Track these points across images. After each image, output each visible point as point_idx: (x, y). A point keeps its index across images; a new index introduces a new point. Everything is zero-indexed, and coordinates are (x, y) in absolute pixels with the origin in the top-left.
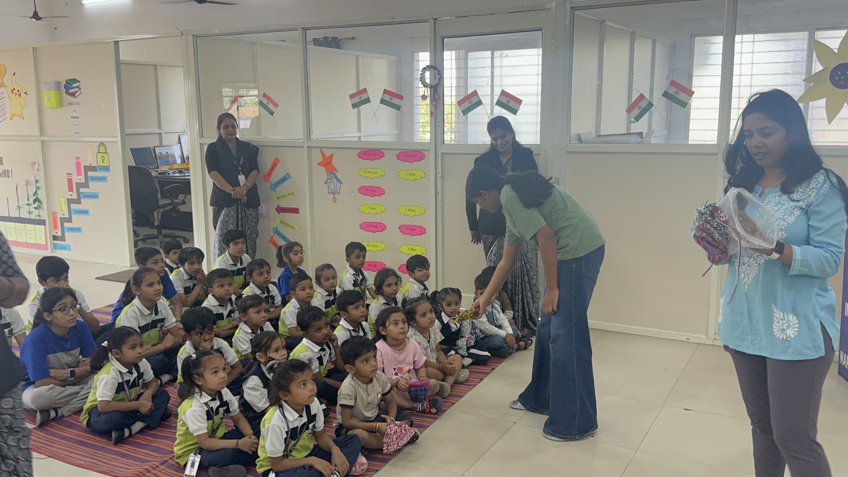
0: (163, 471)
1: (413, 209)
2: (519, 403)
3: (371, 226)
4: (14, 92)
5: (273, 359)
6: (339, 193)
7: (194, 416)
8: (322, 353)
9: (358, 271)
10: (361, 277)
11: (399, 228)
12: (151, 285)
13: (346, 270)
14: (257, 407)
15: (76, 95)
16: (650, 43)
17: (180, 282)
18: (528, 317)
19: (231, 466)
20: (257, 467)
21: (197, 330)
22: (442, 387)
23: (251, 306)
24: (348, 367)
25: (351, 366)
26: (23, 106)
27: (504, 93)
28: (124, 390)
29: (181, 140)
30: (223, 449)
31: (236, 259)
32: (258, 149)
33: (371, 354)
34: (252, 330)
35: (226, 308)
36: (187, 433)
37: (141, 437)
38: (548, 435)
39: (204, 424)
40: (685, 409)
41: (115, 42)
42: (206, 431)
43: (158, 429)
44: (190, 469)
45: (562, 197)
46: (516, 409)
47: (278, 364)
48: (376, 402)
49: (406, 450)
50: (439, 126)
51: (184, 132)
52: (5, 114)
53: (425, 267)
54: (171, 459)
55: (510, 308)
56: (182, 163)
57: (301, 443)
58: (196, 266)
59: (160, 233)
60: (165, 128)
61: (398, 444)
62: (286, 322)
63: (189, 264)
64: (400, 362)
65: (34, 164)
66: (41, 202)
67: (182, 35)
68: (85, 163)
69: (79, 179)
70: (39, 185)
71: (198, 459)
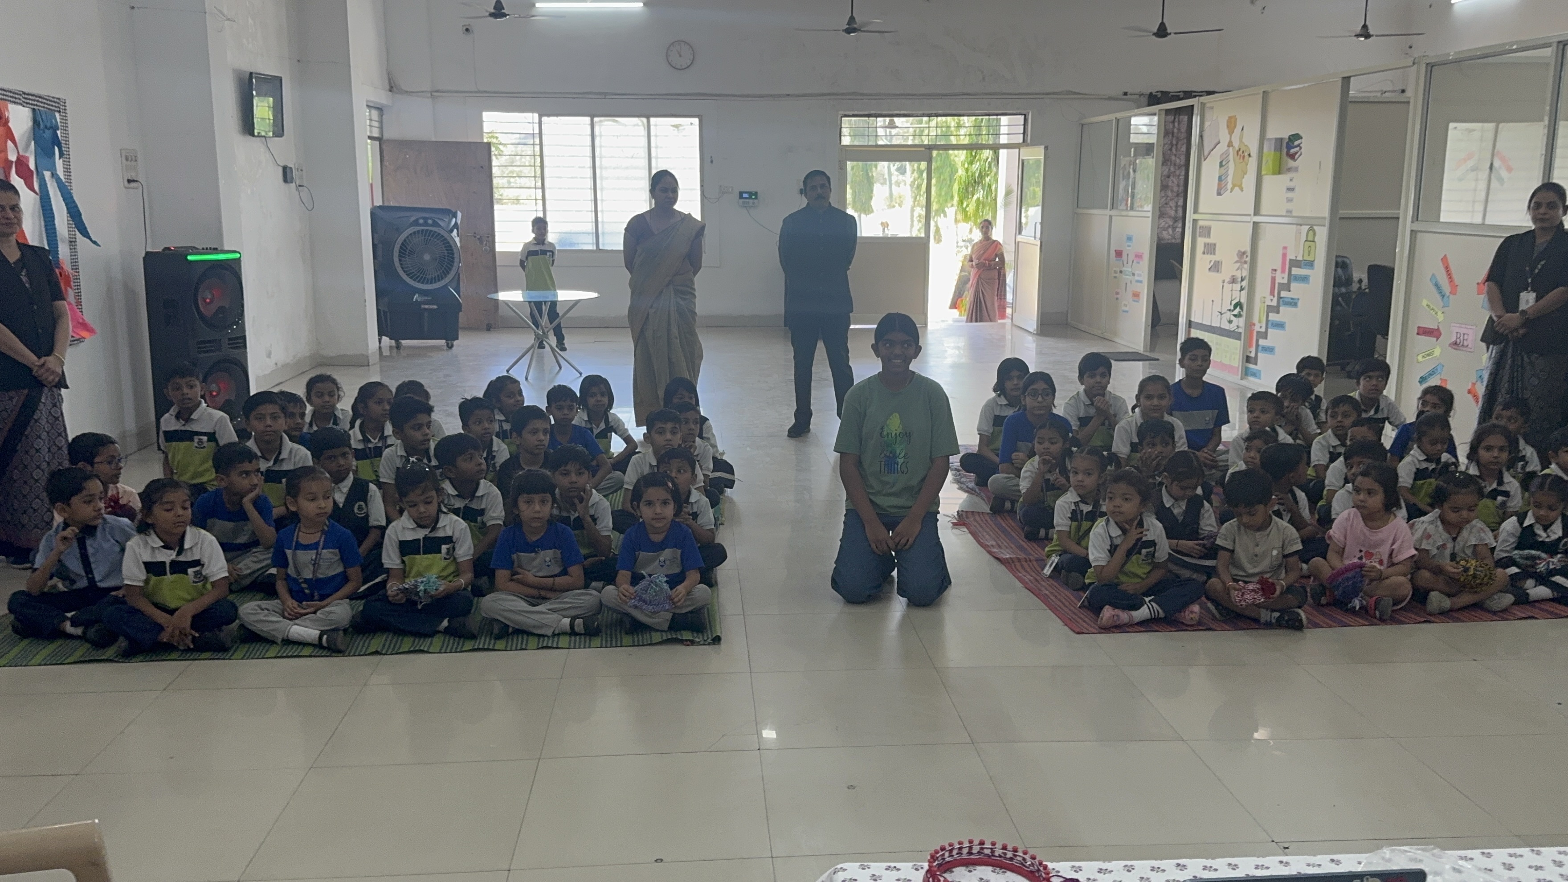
4: (1239, 153)
15: (1296, 157)
26: (1244, 174)
41: (1344, 78)
48: (1268, 559)
52: (1227, 184)
64: (1373, 545)
65: (1242, 254)
66: (1241, 308)
67: (1414, 63)
68: (1291, 256)
69: (1282, 278)
70: (1244, 283)
71: (1056, 560)
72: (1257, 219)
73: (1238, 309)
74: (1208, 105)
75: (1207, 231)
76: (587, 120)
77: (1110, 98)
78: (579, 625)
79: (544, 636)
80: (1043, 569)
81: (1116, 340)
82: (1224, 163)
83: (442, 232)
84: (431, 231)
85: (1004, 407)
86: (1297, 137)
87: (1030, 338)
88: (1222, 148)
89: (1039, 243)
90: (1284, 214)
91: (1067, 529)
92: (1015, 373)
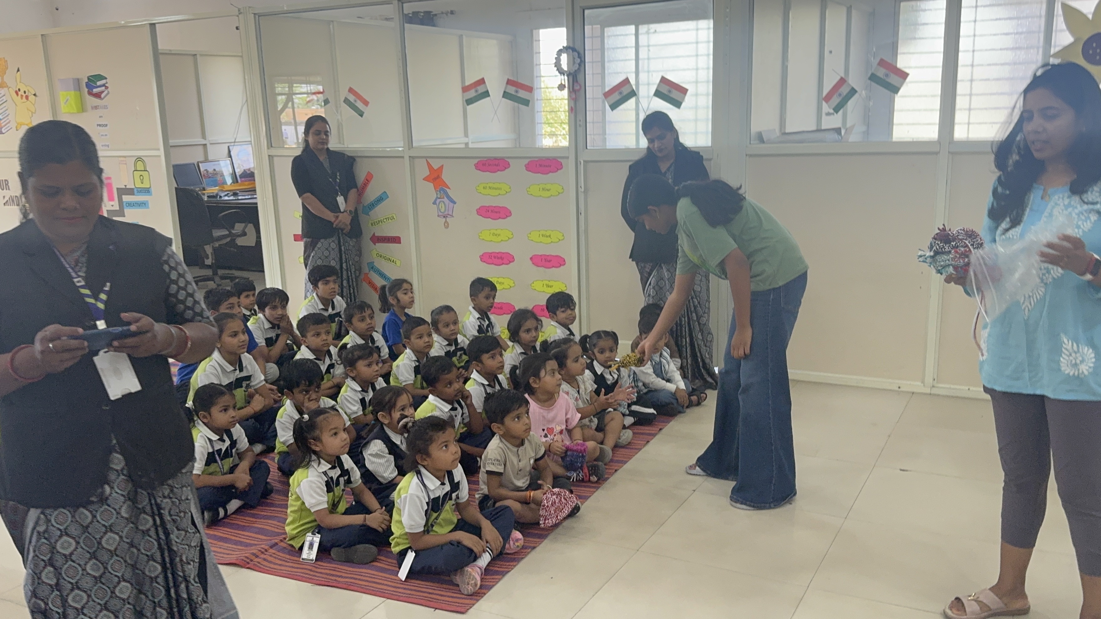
0: (274, 555)
1: (548, 234)
2: (697, 468)
3: (495, 257)
4: (20, 93)
5: (406, 417)
6: (452, 216)
7: (311, 487)
8: (453, 413)
9: (484, 314)
10: (487, 322)
11: (531, 259)
12: (235, 334)
13: (468, 313)
14: (383, 477)
15: (103, 96)
16: (844, 11)
17: (260, 332)
18: (701, 365)
19: (358, 546)
20: (392, 545)
21: (302, 387)
22: (602, 450)
23: (360, 358)
24: (495, 427)
25: (499, 425)
26: (32, 112)
27: (664, 80)
28: (216, 462)
29: (232, 153)
30: (348, 526)
31: (327, 302)
32: (355, 160)
33: (522, 410)
34: (361, 387)
35: (324, 362)
36: (303, 509)
37: (241, 517)
38: (736, 502)
39: (324, 497)
40: (901, 470)
41: (151, 24)
42: (326, 506)
43: (258, 507)
44: (308, 552)
45: (756, 213)
46: (694, 475)
47: (413, 423)
48: (528, 469)
49: (565, 523)
50: (580, 126)
51: (235, 142)
52: (9, 122)
53: (569, 307)
54: (281, 541)
55: (678, 356)
56: (233, 182)
57: (444, 515)
58: (279, 312)
59: (215, 273)
60: (211, 137)
61: (557, 517)
62: (401, 378)
63: (270, 308)
64: (549, 422)
67: (239, 13)
68: (118, 185)
69: (111, 206)
86: (99, 77)
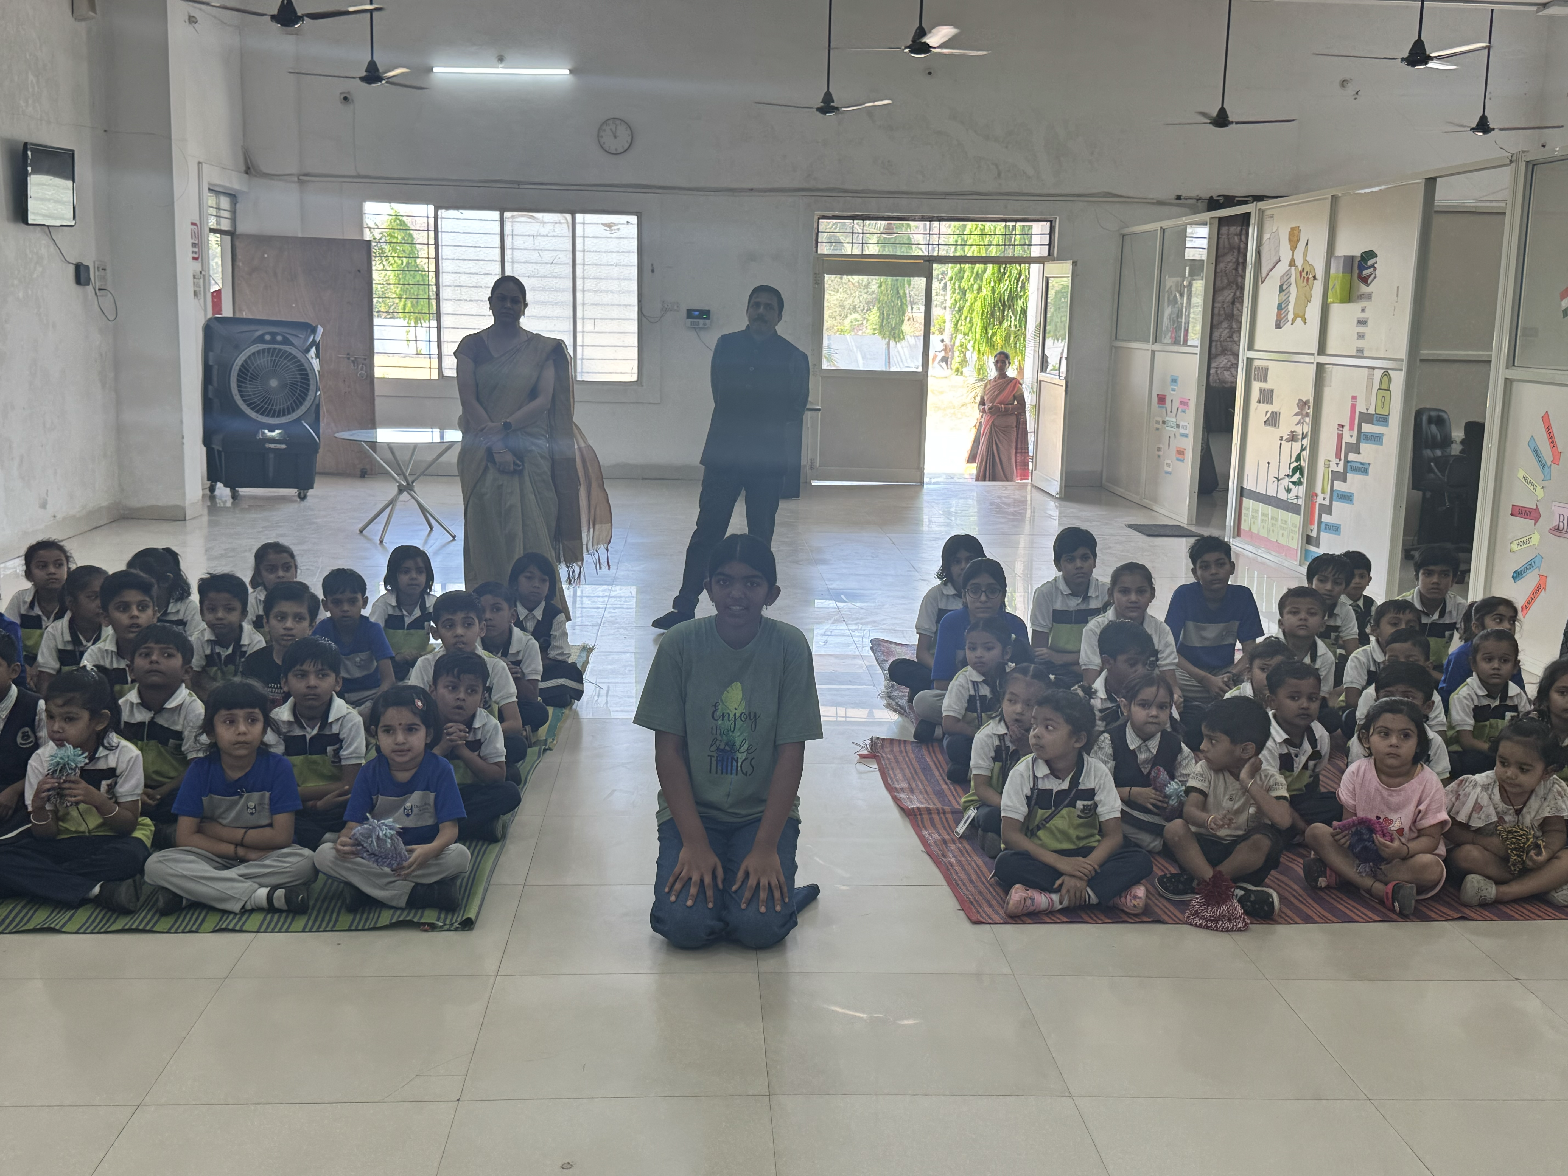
4: (1303, 274)
26: (1308, 301)
31: (1431, 602)
41: (1429, 180)
52: (1288, 314)
57: (1058, 822)
64: (1391, 809)
65: (1302, 404)
66: (1302, 474)
67: (1511, 161)
68: (1361, 408)
69: (1349, 437)
70: (1305, 442)
71: (973, 815)
72: (1322, 359)
73: (1297, 475)
74: (1268, 213)
75: (1263, 374)
76: (496, 215)
77: (1160, 203)
78: (279, 898)
79: (229, 912)
80: (957, 825)
81: (1155, 508)
82: (1285, 287)
83: (294, 351)
84: (280, 350)
85: (951, 599)
86: (1371, 254)
87: (1052, 504)
88: (1282, 267)
89: (1063, 383)
90: (1354, 354)
91: (987, 773)
92: (963, 554)
